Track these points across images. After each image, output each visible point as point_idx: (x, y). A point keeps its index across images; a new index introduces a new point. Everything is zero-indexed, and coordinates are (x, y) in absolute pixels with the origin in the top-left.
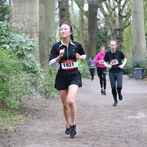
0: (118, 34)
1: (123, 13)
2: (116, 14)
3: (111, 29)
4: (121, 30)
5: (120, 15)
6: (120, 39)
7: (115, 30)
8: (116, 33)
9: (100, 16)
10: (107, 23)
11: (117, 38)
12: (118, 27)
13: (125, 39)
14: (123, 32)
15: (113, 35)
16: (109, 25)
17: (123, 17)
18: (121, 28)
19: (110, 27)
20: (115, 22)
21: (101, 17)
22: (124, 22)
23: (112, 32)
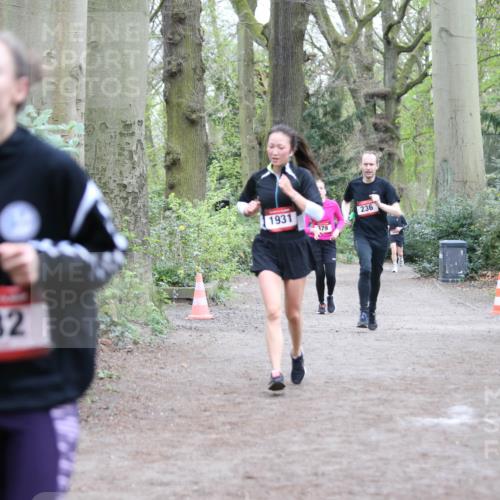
0: (379, 111)
1: (401, 35)
2: (375, 38)
3: (353, 92)
4: (391, 98)
5: (388, 42)
6: (387, 130)
7: (372, 96)
8: (375, 110)
9: (313, 45)
10: (340, 72)
11: (376, 127)
12: (382, 88)
13: (403, 133)
14: (400, 107)
15: (360, 117)
16: (347, 79)
17: (401, 50)
18: (394, 88)
19: (352, 86)
20: (368, 69)
21: (319, 49)
22: (402, 67)
23: (357, 104)
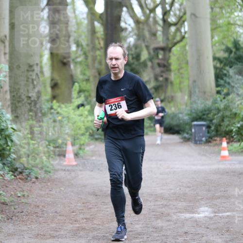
0: (160, 57)
1: (171, 17)
2: (158, 19)
3: (147, 47)
4: (166, 49)
5: (164, 20)
6: (164, 66)
7: (156, 49)
8: (158, 56)
9: (126, 23)
10: (140, 36)
11: (159, 65)
12: (162, 44)
13: (174, 66)
14: (171, 54)
15: (151, 59)
16: (144, 40)
17: (170, 25)
18: (167, 44)
19: (147, 44)
20: (154, 34)
21: (129, 25)
22: (172, 34)
23: (149, 53)
